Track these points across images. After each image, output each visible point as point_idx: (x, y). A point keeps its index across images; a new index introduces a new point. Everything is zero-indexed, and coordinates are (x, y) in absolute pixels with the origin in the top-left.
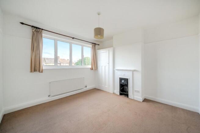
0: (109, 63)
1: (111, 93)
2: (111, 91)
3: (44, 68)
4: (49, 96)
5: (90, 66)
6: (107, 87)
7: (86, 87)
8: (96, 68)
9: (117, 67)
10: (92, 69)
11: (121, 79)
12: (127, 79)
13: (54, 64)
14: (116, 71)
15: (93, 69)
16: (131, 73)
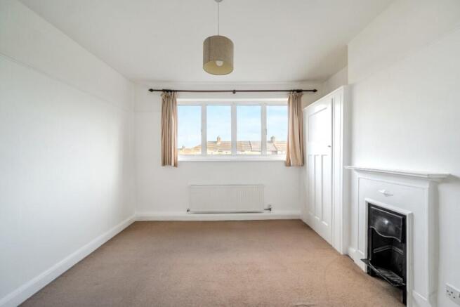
0: (332, 146)
1: (339, 254)
2: (339, 246)
3: (180, 159)
4: (188, 211)
5: (283, 156)
6: (326, 224)
7: (270, 209)
8: (300, 163)
9: (361, 162)
10: (288, 164)
11: (374, 212)
12: (404, 218)
13: (200, 153)
14: (357, 175)
15: (290, 165)
16: (423, 190)
